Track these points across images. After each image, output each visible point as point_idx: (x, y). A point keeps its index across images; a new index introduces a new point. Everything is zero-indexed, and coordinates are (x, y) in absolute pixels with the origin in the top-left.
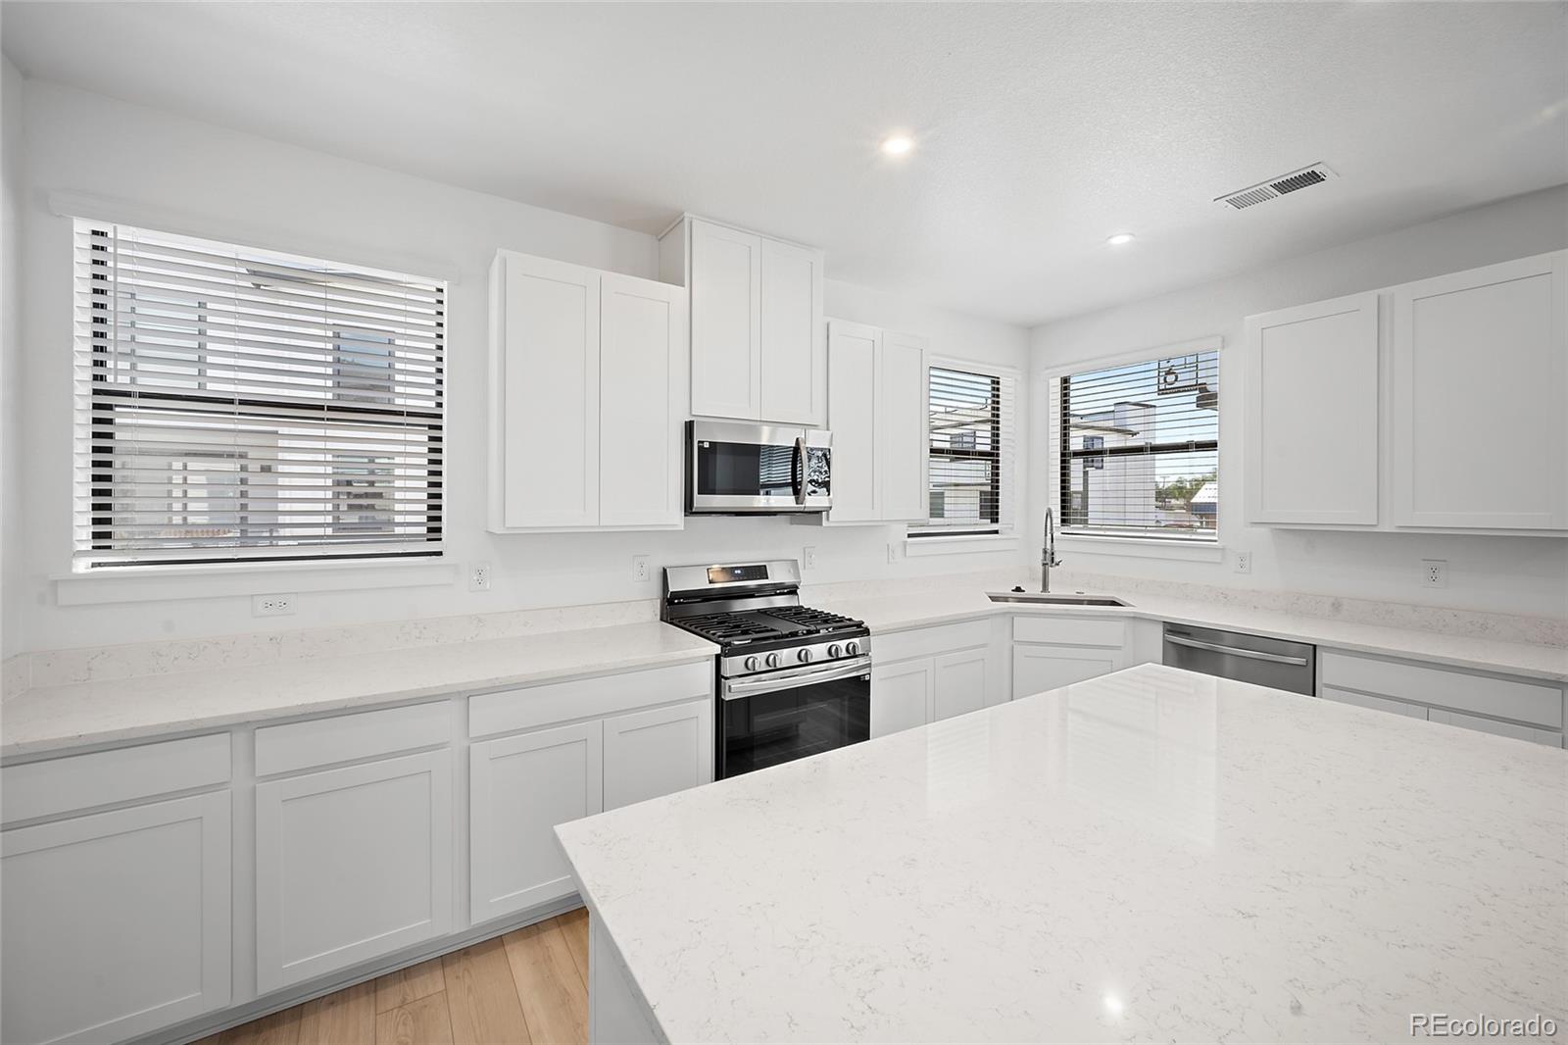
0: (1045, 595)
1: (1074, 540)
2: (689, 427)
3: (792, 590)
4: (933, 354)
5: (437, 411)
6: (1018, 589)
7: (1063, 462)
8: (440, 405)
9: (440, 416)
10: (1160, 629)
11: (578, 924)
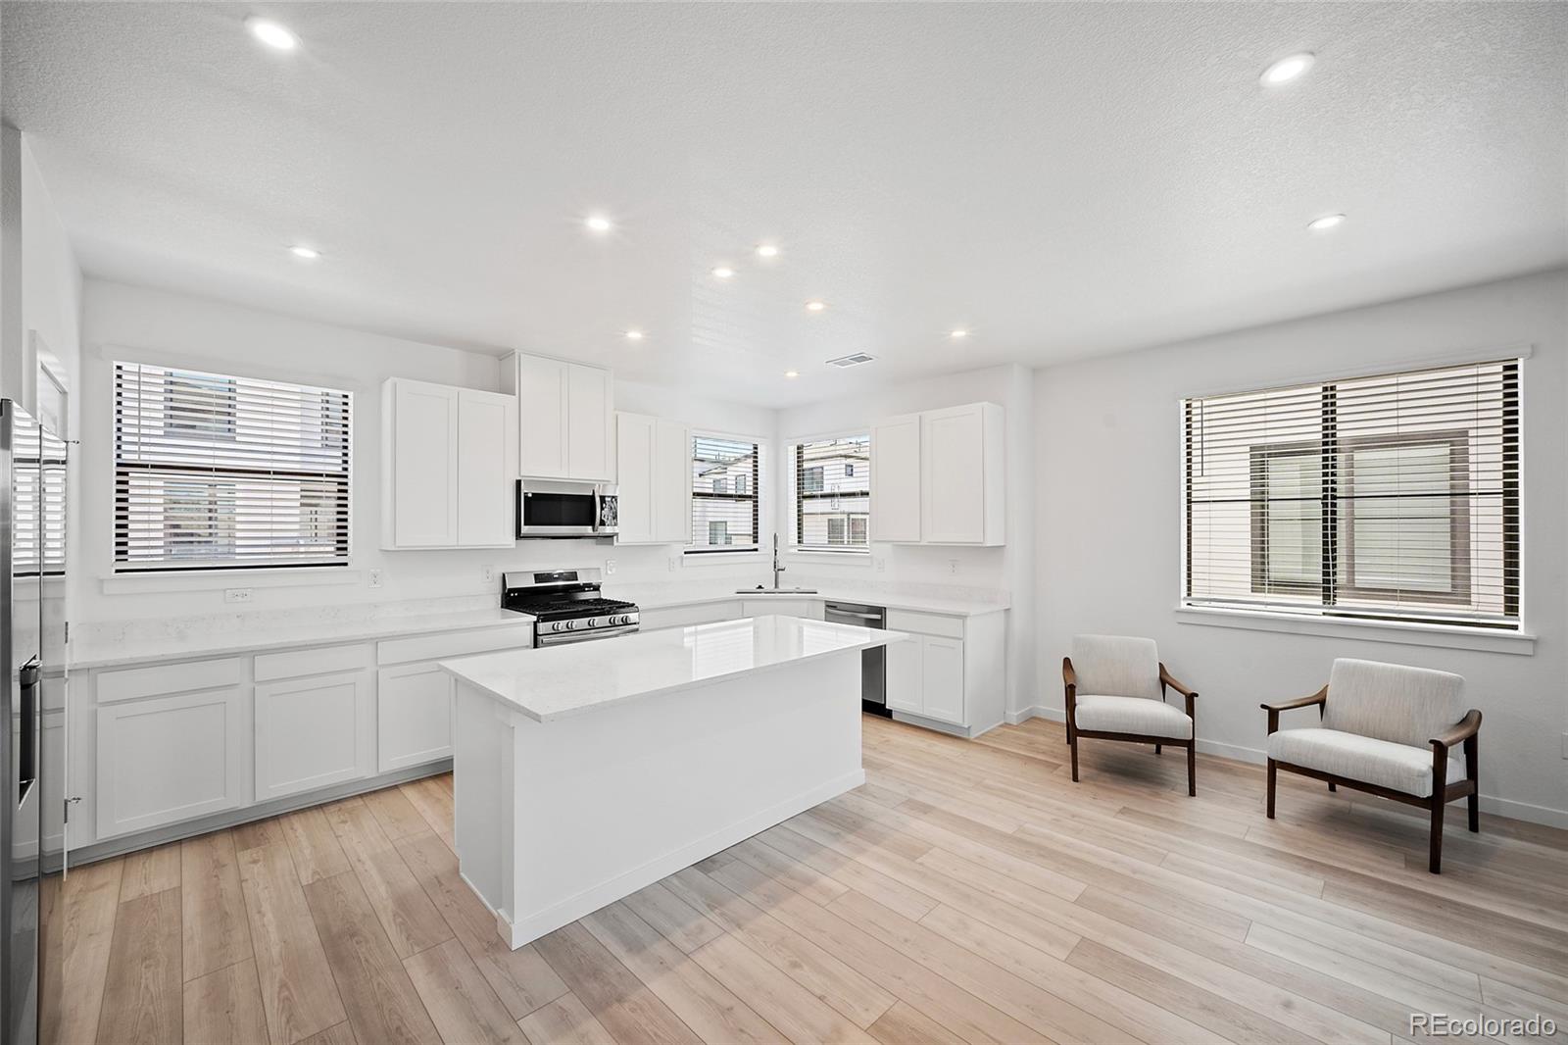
0: (776, 590)
1: (806, 555)
2: (519, 483)
3: (597, 588)
4: (695, 429)
5: (345, 473)
6: (760, 587)
7: (798, 502)
8: (346, 469)
9: (346, 477)
10: (823, 606)
11: (448, 779)
